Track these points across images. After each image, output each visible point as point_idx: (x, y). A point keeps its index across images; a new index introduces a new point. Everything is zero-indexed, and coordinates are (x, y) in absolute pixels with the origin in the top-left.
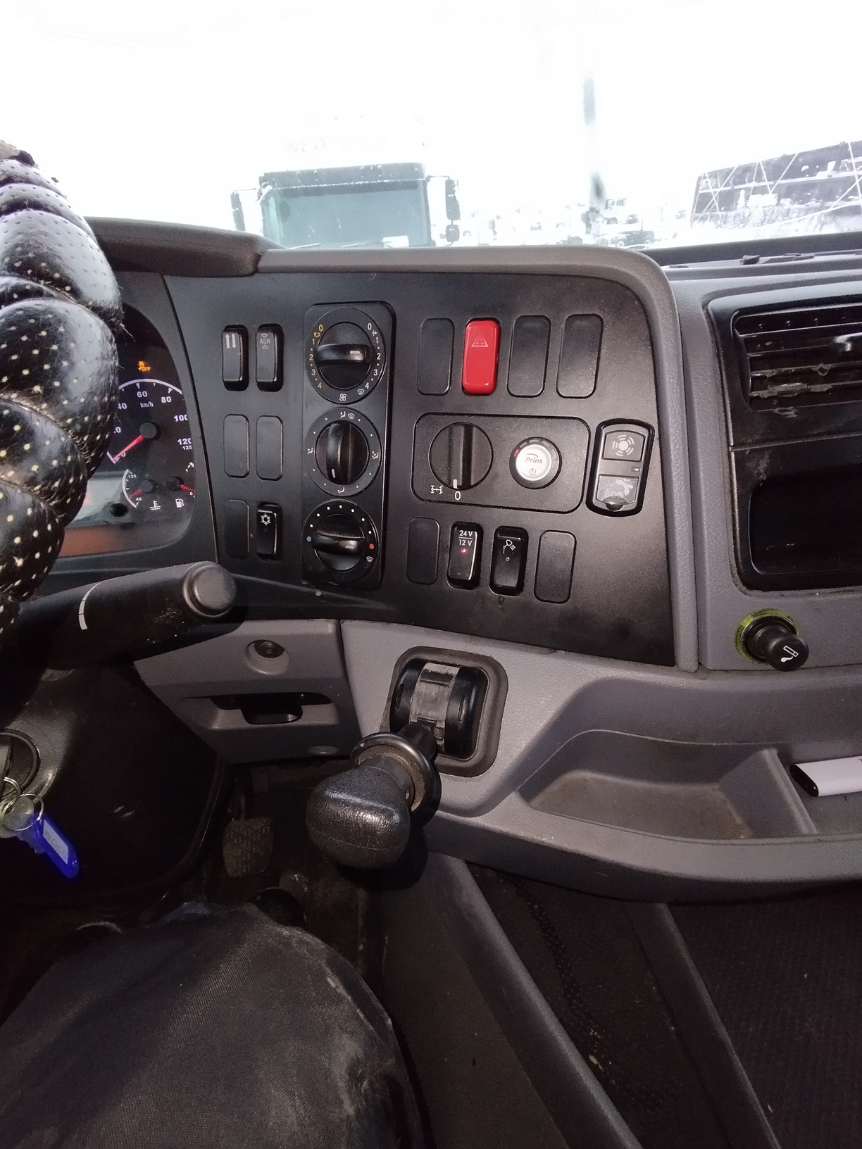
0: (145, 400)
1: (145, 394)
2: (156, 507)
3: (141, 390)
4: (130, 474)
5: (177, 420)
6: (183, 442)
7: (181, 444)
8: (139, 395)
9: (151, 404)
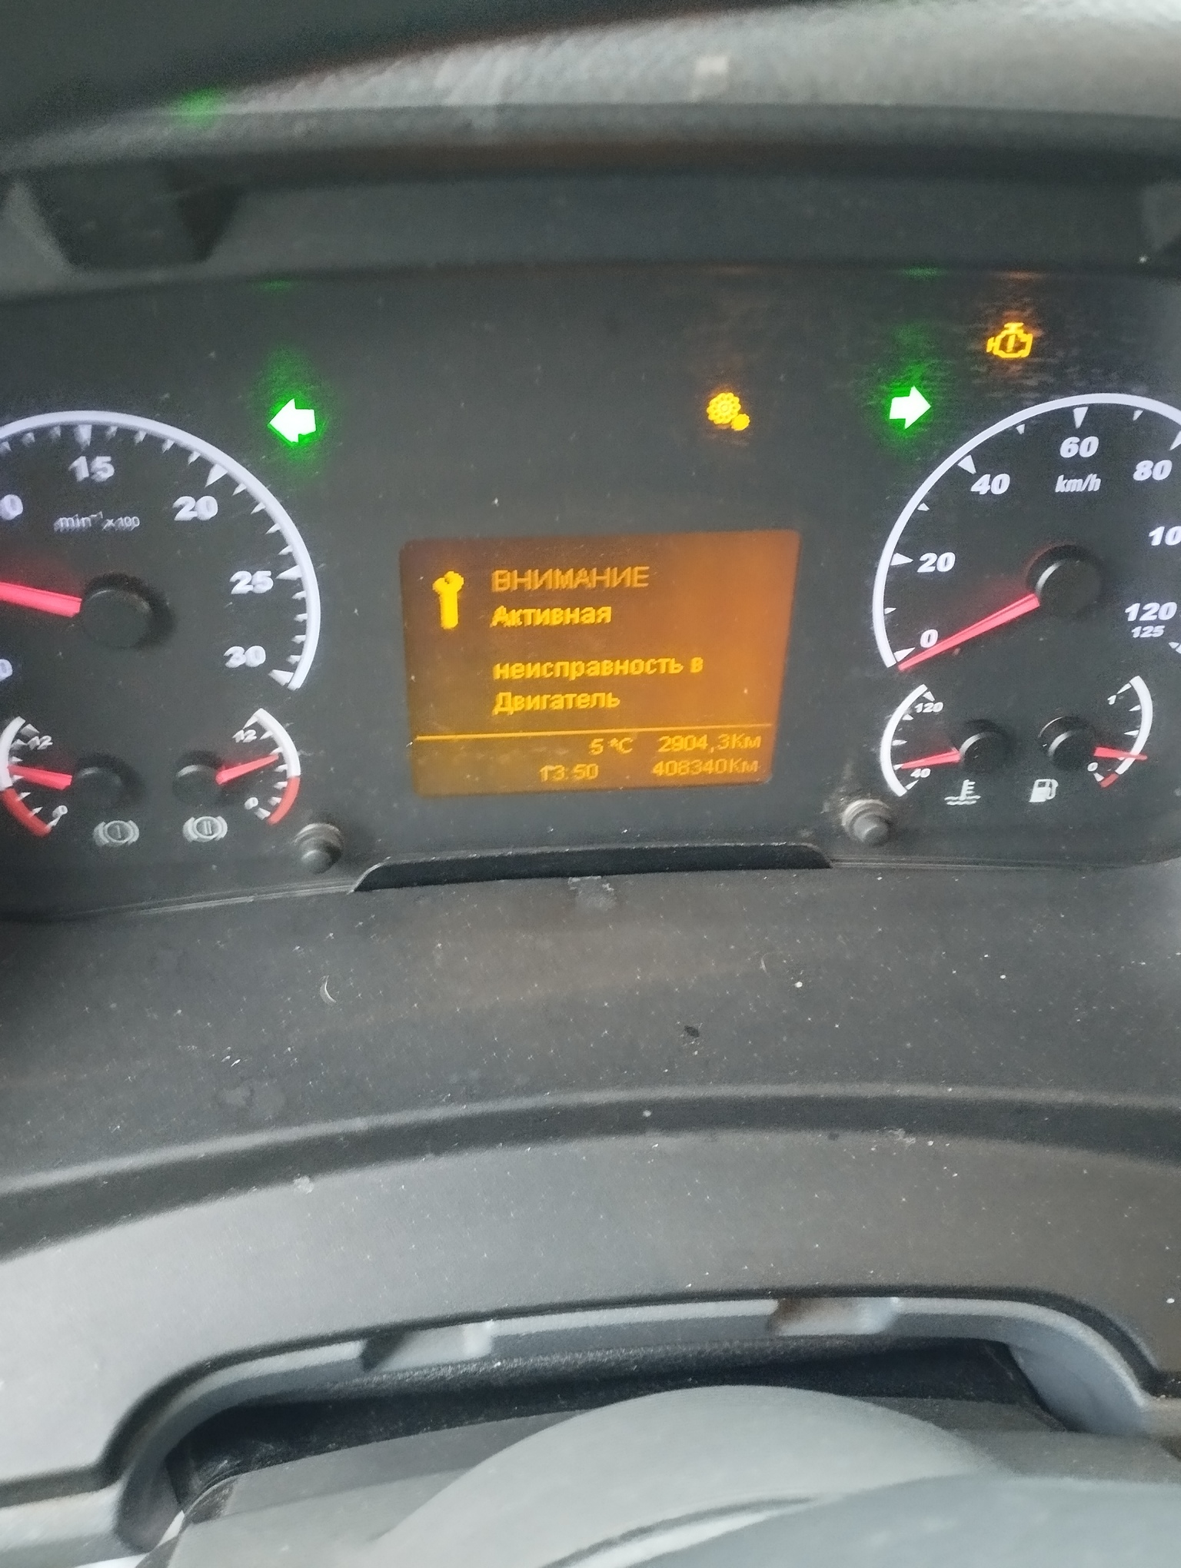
0: (1077, 467)
1: (1089, 447)
2: (966, 794)
3: (1082, 434)
4: (926, 701)
5: (1156, 542)
6: (1141, 612)
7: (1132, 618)
8: (1069, 448)
9: (1094, 483)
